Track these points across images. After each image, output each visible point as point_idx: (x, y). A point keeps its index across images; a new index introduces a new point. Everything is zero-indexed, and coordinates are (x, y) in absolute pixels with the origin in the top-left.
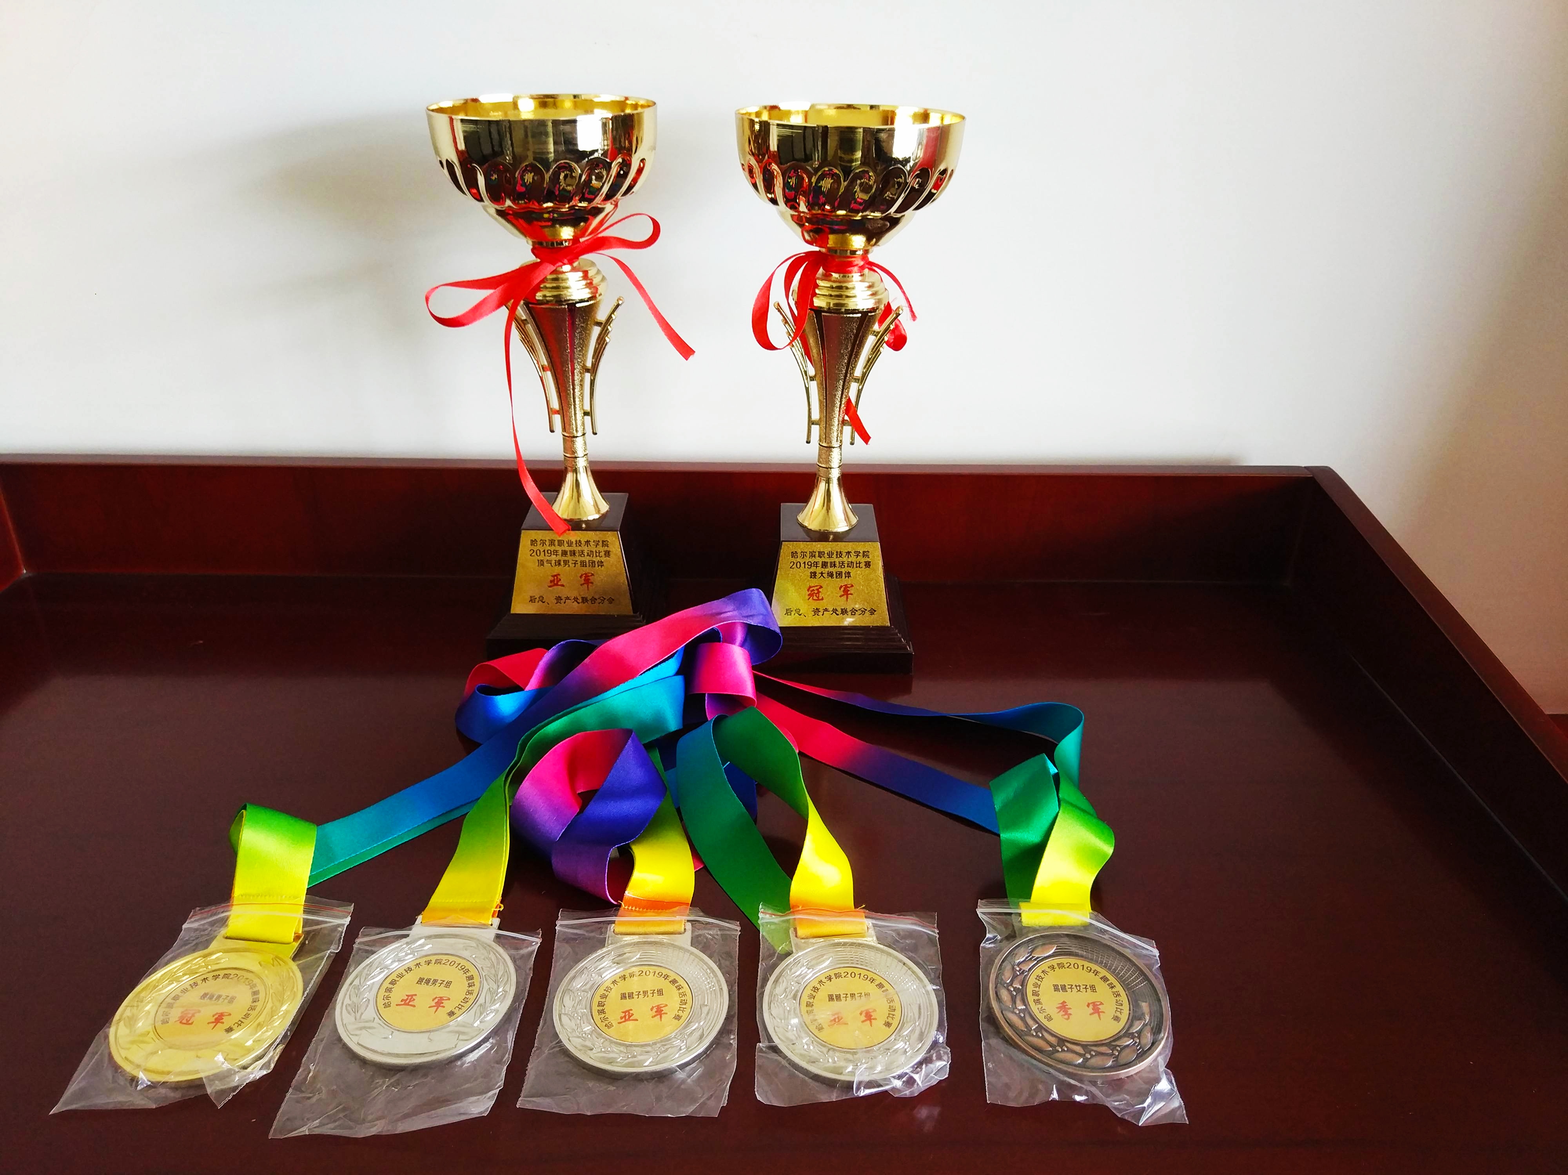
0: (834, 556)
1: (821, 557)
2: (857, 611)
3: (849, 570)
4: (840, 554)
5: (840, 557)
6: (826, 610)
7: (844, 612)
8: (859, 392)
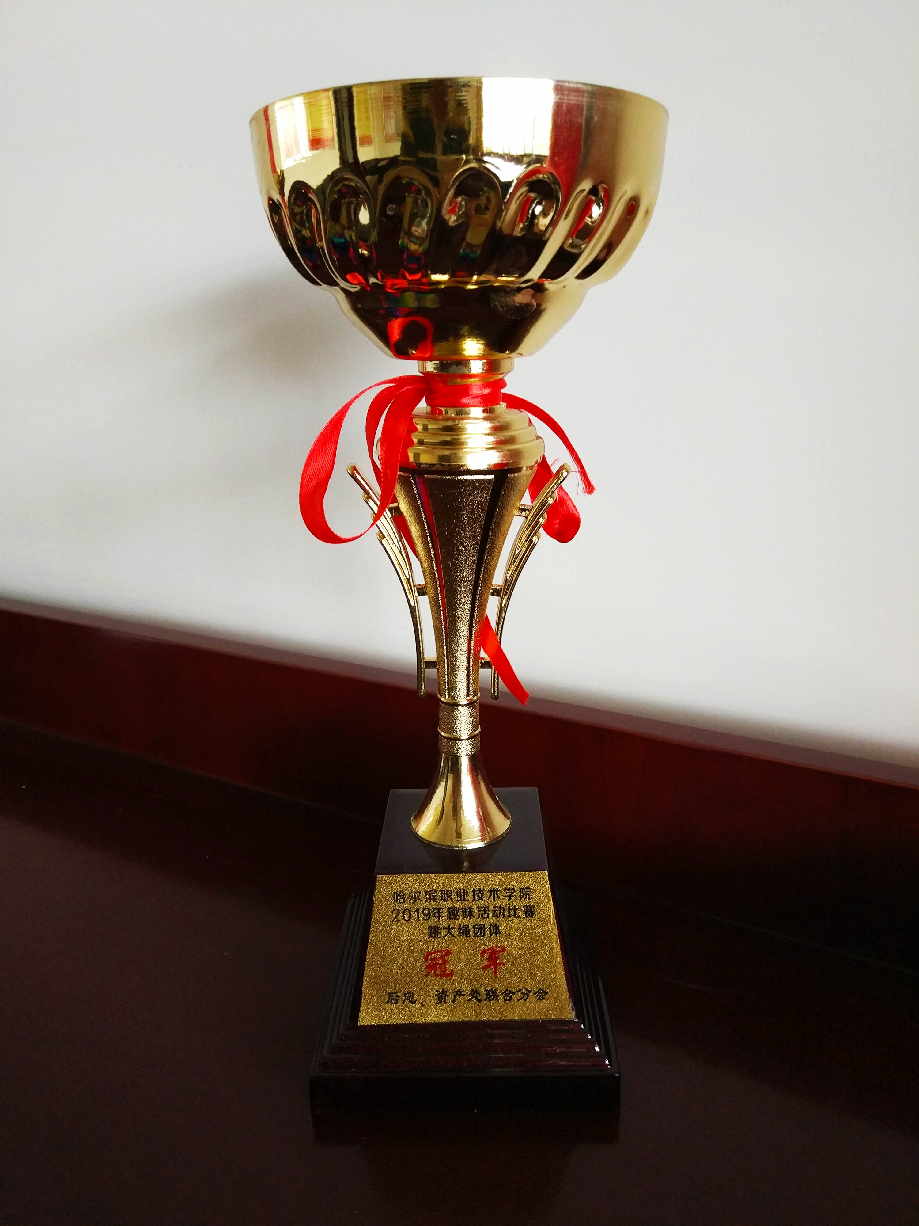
0: (470, 898)
1: (445, 900)
2: (514, 993)
3: (497, 921)
4: (479, 894)
5: (481, 898)
6: (459, 993)
7: (491, 995)
8: (502, 611)
